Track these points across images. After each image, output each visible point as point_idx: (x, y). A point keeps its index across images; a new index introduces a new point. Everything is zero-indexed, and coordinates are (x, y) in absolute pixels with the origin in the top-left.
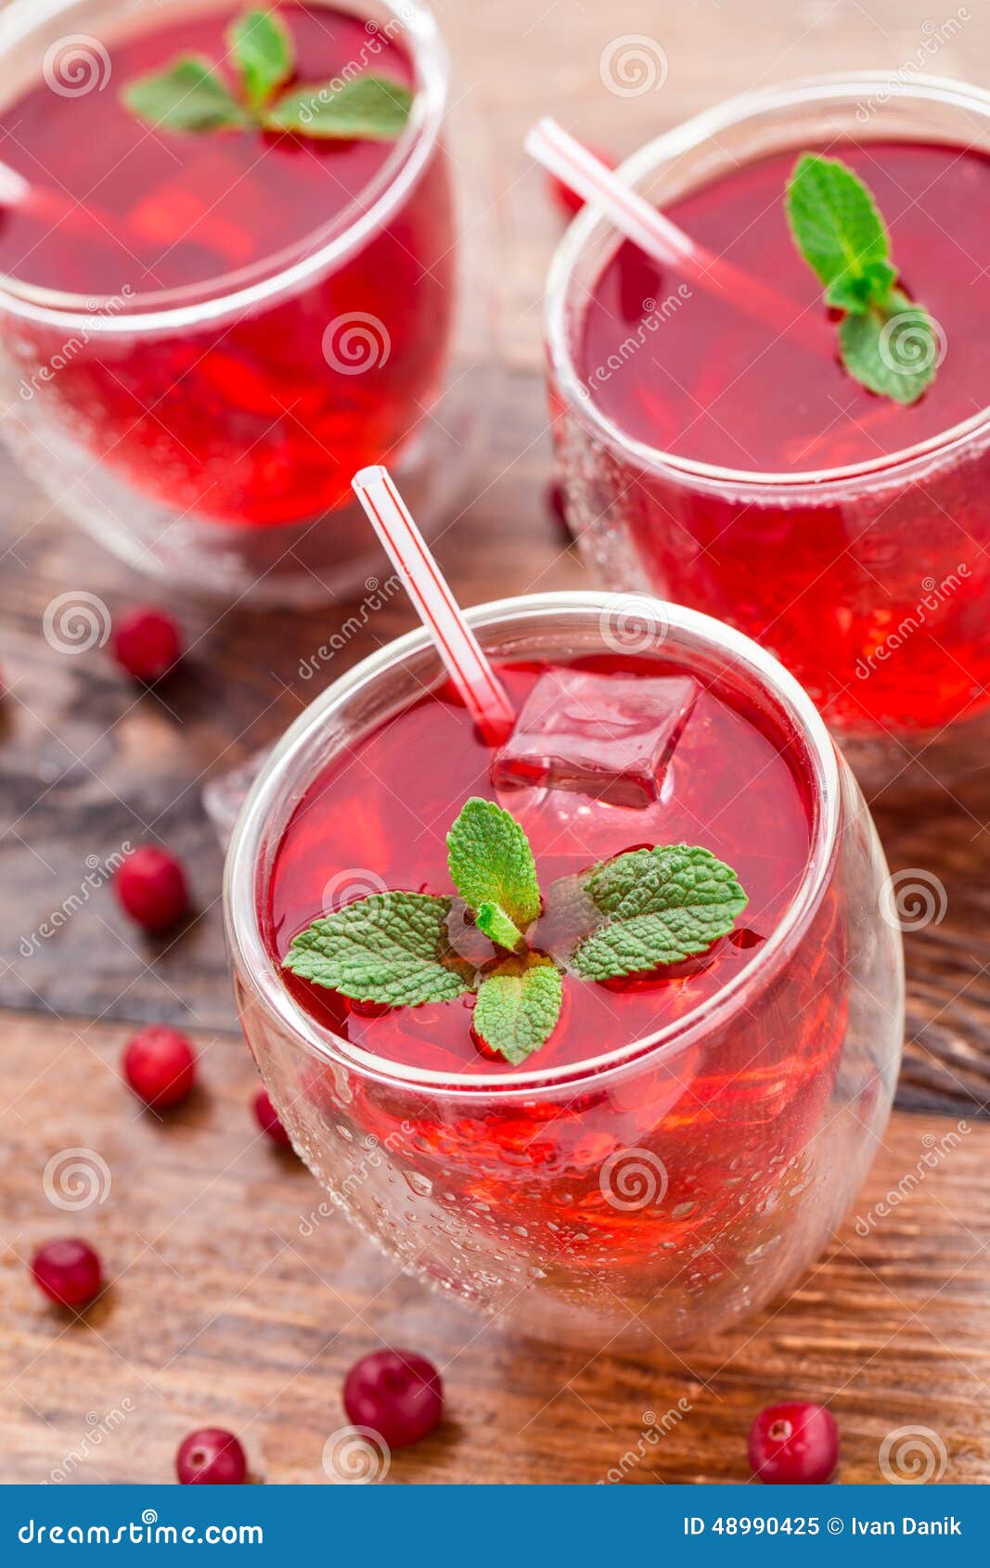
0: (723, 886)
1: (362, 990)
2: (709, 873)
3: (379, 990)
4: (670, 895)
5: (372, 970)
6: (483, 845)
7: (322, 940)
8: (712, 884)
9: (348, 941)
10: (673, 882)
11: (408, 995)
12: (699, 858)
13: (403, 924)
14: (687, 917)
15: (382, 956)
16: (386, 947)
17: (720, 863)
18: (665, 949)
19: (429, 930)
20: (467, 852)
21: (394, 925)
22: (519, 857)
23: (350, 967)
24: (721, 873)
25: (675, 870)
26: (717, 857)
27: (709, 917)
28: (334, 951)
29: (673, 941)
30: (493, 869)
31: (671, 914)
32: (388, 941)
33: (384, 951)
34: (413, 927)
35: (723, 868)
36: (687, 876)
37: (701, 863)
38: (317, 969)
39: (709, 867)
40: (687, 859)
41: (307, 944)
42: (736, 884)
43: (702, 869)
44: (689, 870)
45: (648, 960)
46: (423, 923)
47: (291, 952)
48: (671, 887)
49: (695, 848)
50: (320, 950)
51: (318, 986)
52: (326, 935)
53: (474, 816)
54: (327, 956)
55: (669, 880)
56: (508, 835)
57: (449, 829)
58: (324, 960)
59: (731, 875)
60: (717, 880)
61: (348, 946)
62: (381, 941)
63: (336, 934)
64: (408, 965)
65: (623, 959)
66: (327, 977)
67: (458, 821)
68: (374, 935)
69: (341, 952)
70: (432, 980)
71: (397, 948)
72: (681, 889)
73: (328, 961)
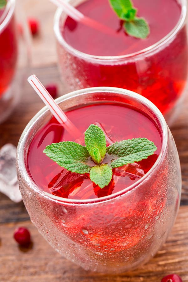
0: (151, 146)
1: (62, 164)
2: (147, 143)
3: (65, 165)
4: (138, 149)
5: (64, 160)
6: (93, 135)
7: (53, 148)
8: (148, 146)
9: (60, 151)
10: (139, 146)
11: (72, 168)
12: (144, 140)
13: (73, 150)
14: (142, 153)
15: (67, 157)
16: (68, 155)
17: (150, 141)
18: (136, 159)
19: (79, 153)
20: (89, 136)
21: (71, 150)
22: (102, 139)
23: (60, 158)
24: (150, 143)
25: (139, 143)
26: (149, 140)
27: (148, 152)
28: (56, 152)
29: (139, 158)
30: (95, 141)
31: (138, 153)
32: (69, 153)
33: (67, 155)
34: (75, 151)
35: (151, 142)
36: (142, 144)
37: (145, 141)
38: (52, 156)
39: (147, 142)
40: (141, 141)
41: (50, 148)
42: (154, 145)
43: (145, 143)
44: (142, 143)
45: (132, 161)
46: (78, 151)
47: (45, 149)
48: (137, 147)
49: (144, 138)
50: (52, 150)
51: (52, 160)
52: (55, 147)
53: (91, 128)
54: (54, 153)
55: (137, 145)
56: (100, 133)
57: (85, 131)
58: (53, 154)
59: (153, 143)
60: (149, 145)
61: (59, 152)
62: (67, 153)
63: (57, 148)
64: (72, 160)
65: (126, 161)
66: (54, 159)
67: (88, 129)
68: (66, 151)
69: (57, 153)
70: (78, 166)
71: (70, 156)
72: (140, 147)
73: (54, 154)
